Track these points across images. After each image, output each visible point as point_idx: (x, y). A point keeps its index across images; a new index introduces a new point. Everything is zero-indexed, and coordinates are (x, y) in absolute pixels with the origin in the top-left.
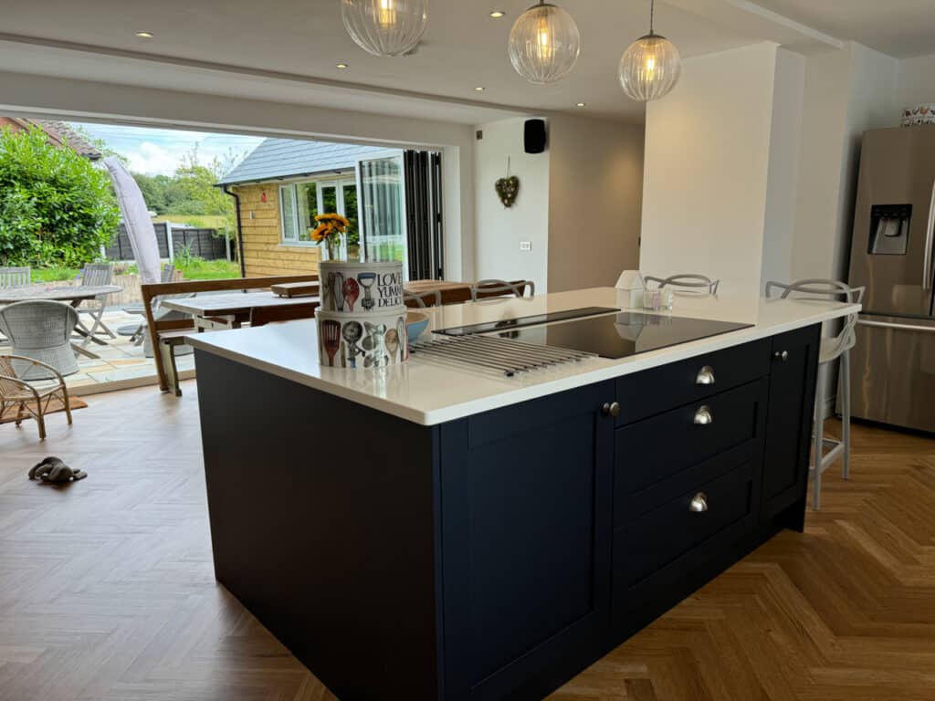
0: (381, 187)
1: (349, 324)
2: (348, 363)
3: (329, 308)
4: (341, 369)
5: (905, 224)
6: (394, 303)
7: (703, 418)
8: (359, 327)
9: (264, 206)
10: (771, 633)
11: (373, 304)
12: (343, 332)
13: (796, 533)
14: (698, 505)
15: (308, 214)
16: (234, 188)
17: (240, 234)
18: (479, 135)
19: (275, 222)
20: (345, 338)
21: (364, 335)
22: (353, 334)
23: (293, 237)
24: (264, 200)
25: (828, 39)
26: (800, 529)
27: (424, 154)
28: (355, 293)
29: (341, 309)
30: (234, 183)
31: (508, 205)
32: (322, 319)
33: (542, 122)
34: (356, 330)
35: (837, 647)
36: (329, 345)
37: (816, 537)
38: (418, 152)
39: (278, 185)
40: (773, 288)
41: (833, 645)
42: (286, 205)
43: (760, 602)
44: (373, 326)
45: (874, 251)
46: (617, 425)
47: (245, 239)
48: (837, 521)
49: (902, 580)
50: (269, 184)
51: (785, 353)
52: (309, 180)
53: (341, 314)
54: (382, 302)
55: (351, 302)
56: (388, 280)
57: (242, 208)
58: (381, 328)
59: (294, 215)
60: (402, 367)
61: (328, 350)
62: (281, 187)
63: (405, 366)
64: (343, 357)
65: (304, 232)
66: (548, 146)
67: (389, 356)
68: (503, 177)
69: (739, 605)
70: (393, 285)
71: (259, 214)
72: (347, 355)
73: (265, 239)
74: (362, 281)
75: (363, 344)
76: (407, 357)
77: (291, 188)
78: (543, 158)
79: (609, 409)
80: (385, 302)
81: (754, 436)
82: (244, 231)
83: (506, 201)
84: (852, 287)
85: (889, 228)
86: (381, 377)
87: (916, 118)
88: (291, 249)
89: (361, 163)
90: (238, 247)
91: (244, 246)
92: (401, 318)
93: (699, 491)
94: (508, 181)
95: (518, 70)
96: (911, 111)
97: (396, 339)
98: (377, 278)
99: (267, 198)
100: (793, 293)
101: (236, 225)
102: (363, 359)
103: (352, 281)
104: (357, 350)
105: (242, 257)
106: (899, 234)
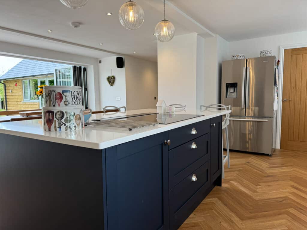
0: (64, 82)
1: (58, 112)
2: (58, 129)
3: (48, 106)
4: (54, 132)
5: (236, 89)
6: (78, 103)
7: (194, 146)
8: (62, 113)
9: (16, 87)
10: (221, 223)
11: (69, 103)
12: (55, 116)
13: (220, 187)
14: (194, 178)
15: (34, 91)
16: (3, 81)
17: (6, 98)
18: (100, 62)
19: (20, 93)
20: (56, 118)
21: (65, 117)
22: (60, 116)
23: (28, 99)
24: (16, 85)
25: (211, 33)
26: (220, 185)
27: (80, 68)
28: (61, 98)
29: (54, 106)
30: (4, 79)
31: (112, 85)
32: (45, 111)
33: (122, 58)
34: (61, 114)
35: (243, 225)
36: (49, 122)
37: (226, 187)
38: (78, 66)
39: (22, 80)
40: (202, 107)
41: (242, 224)
42: (25, 88)
43: (215, 212)
44: (69, 113)
45: (228, 97)
46: (169, 149)
47: (8, 100)
48: (231, 181)
49: (255, 198)
50: (19, 80)
51: (214, 125)
52: (35, 78)
53: (54, 108)
54: (73, 103)
55: (59, 102)
56: (76, 93)
57: (6, 88)
58: (73, 114)
59: (29, 91)
60: (82, 130)
61: (48, 124)
62: (23, 81)
63: (83, 130)
64: (55, 127)
65: (32, 96)
66: (124, 66)
67: (76, 126)
68: (109, 76)
69: (209, 214)
70: (78, 96)
71: (14, 91)
72: (57, 126)
73: (16, 100)
74: (64, 93)
75: (65, 120)
76: (84, 127)
77: (27, 82)
78: (123, 70)
79: (167, 143)
80: (75, 103)
81: (207, 153)
82: (7, 97)
83: (111, 84)
84: (226, 106)
85: (231, 90)
86: (73, 135)
87: (236, 58)
88: (27, 103)
89: (56, 70)
90: (5, 103)
91: (7, 103)
92: (82, 110)
93: (194, 174)
94: (111, 77)
95: (122, 24)
96: (234, 56)
97: (80, 119)
98: (71, 92)
99: (18, 85)
100: (208, 109)
101: (4, 94)
102: (65, 127)
103: (60, 94)
104: (62, 123)
105: (7, 107)
106: (234, 92)
